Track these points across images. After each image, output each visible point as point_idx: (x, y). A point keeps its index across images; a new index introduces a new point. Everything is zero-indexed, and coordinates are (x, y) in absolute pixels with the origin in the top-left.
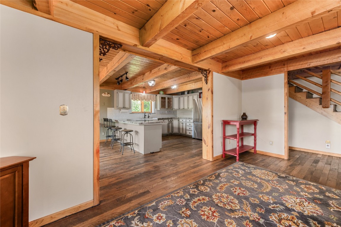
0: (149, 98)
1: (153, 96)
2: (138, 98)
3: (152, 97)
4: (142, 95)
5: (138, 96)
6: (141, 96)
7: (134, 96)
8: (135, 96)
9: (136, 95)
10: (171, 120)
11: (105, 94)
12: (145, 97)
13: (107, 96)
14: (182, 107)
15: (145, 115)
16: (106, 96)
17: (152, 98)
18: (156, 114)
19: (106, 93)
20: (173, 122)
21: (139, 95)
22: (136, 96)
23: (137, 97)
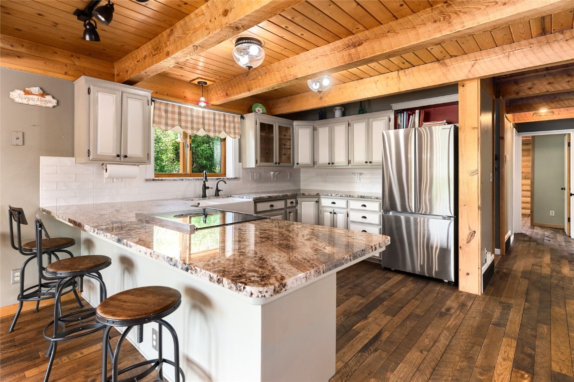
0: (217, 123)
1: (231, 119)
2: (180, 120)
3: (230, 122)
4: (195, 114)
5: (180, 114)
6: (189, 113)
7: (163, 114)
8: (166, 111)
9: (170, 109)
10: (294, 201)
11: (27, 93)
12: (203, 118)
13: (39, 103)
14: (323, 158)
15: (204, 185)
16: (31, 103)
17: (227, 124)
18: (241, 181)
19: (36, 90)
20: (298, 207)
21: (183, 111)
22: (170, 115)
23: (177, 116)
